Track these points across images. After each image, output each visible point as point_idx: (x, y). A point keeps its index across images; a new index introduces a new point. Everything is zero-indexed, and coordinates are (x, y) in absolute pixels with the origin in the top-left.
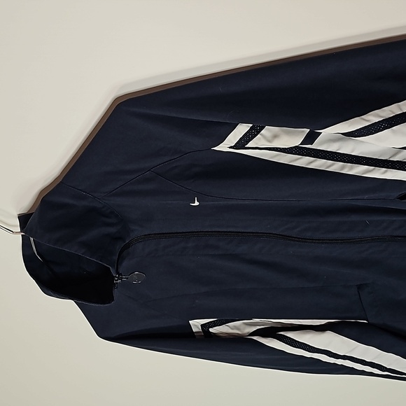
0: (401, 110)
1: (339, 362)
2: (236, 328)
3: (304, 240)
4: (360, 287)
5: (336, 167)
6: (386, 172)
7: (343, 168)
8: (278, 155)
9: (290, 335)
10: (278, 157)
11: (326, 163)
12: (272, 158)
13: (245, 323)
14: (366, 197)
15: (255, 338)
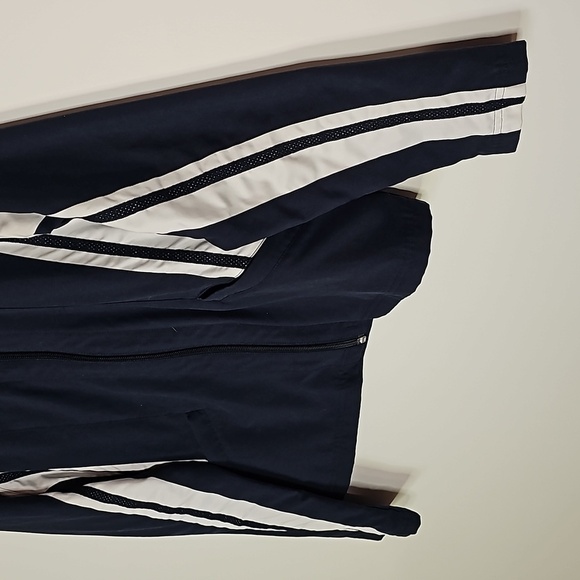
0: (161, 185)
1: (176, 517)
2: (31, 483)
3: (95, 358)
4: (190, 415)
5: (100, 260)
6: (162, 264)
7: (108, 261)
8: (24, 248)
9: (99, 486)
10: (23, 251)
11: (86, 256)
12: (15, 252)
13: (43, 476)
14: (150, 297)
15: (51, 495)
